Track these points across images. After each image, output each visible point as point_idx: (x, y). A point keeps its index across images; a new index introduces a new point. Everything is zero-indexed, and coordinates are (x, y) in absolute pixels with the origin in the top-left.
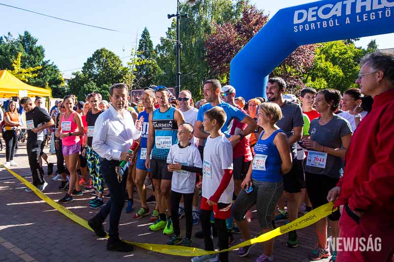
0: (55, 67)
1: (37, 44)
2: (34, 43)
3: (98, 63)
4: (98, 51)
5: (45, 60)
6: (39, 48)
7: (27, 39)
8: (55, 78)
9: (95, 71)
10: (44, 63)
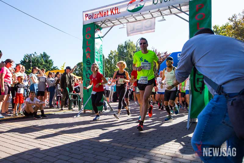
1: (50, 59)
2: (48, 58)
4: (79, 63)
6: (51, 60)
7: (45, 56)
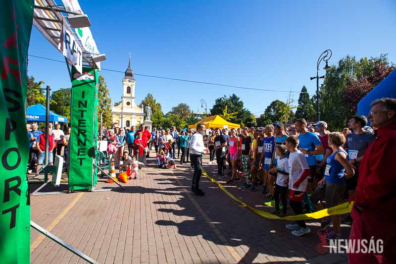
0: (249, 112)
1: (240, 100)
2: (238, 100)
3: (274, 109)
4: (274, 102)
5: (243, 108)
6: (240, 102)
8: (248, 118)
9: (273, 113)
10: (243, 110)
